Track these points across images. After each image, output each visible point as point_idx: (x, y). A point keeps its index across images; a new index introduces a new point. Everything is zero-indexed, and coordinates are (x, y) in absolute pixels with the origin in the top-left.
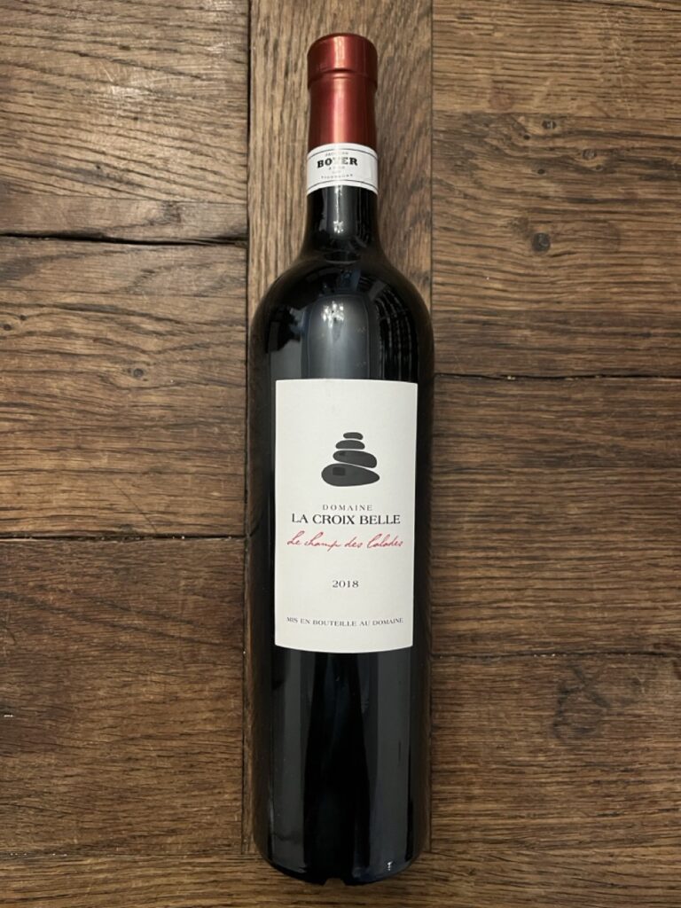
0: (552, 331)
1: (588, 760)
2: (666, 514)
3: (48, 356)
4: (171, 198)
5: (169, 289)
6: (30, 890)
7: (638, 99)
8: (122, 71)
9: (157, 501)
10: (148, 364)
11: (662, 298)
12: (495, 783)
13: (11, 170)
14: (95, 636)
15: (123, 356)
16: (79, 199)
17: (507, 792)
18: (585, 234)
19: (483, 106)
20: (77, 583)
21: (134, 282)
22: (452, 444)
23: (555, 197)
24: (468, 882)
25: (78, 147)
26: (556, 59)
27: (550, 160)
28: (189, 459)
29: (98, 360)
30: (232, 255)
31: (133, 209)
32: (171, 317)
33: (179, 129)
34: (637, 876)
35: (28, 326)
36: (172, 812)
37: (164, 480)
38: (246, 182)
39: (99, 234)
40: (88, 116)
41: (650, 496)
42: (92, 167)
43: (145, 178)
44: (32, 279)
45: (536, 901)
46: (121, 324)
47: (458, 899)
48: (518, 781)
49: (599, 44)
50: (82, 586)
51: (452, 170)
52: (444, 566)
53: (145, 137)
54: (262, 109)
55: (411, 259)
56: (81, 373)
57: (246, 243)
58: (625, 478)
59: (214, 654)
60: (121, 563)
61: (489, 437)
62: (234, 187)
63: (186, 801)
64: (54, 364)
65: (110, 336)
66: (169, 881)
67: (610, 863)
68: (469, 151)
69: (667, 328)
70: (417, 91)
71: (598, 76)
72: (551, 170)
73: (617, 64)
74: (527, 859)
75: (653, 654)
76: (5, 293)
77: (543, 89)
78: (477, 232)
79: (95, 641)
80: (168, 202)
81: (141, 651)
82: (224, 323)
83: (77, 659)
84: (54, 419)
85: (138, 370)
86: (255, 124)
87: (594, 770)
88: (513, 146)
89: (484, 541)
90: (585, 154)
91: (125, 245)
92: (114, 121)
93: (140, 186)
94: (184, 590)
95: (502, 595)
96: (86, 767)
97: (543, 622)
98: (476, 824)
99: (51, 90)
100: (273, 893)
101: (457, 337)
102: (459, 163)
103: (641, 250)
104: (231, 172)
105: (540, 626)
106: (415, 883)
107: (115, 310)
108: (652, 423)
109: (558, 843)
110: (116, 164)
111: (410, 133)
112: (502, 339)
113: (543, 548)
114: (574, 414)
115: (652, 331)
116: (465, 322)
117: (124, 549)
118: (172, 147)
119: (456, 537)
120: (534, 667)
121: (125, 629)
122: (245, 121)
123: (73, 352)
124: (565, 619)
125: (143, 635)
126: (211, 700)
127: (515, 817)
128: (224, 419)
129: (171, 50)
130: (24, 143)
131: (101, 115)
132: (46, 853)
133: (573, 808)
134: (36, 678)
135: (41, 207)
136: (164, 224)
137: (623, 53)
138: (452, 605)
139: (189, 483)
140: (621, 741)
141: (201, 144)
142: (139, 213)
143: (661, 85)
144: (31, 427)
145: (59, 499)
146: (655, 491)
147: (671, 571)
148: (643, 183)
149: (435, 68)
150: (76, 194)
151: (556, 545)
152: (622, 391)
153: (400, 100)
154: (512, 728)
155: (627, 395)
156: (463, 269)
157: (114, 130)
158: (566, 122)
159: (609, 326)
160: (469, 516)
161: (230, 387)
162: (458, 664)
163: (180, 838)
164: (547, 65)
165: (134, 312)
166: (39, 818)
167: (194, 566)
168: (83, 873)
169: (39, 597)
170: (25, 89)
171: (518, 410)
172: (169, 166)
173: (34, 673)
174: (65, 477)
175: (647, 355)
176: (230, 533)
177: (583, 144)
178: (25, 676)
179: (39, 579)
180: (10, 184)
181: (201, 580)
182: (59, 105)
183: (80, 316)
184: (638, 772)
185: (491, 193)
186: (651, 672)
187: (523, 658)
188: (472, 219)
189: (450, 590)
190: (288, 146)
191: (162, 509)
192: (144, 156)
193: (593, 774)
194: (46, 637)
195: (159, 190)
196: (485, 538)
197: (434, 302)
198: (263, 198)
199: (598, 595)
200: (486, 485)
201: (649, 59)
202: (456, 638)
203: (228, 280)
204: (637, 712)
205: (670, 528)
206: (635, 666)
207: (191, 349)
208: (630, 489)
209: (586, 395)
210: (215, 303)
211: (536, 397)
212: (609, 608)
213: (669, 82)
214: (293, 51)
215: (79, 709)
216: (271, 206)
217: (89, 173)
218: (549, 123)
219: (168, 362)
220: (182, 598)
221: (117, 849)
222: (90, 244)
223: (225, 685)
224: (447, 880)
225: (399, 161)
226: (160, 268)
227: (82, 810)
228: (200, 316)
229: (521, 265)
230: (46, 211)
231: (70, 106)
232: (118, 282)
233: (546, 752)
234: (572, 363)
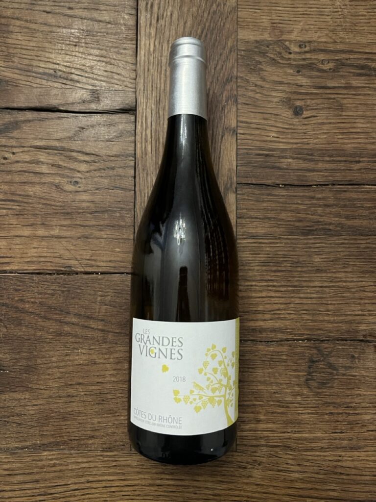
0: (305, 160)
1: (326, 401)
2: (370, 262)
3: (26, 174)
4: (95, 88)
5: (93, 137)
6: (13, 470)
7: (352, 32)
8: (68, 21)
9: (85, 253)
10: (81, 178)
11: (367, 141)
12: (272, 413)
13: (8, 74)
14: (50, 327)
15: (67, 174)
16: (44, 89)
17: (279, 417)
18: (323, 106)
19: (266, 36)
20: (41, 298)
21: (74, 134)
22: (248, 222)
23: (307, 86)
24: (257, 469)
25: (45, 61)
26: (306, 11)
27: (302, 65)
28: (103, 230)
29: (54, 176)
30: (128, 119)
31: (74, 94)
32: (94, 153)
33: (99, 51)
34: (355, 468)
35: (16, 158)
36: (92, 426)
37: (89, 242)
38: (135, 79)
39: (55, 108)
40: (50, 44)
41: (360, 251)
42: (52, 72)
43: (80, 77)
44: (18, 132)
45: (297, 482)
46: (66, 157)
47: (251, 479)
48: (286, 411)
49: (330, 3)
50: (44, 300)
51: (249, 71)
52: (244, 290)
53: (80, 55)
54: (144, 40)
55: (226, 120)
56: (45, 183)
57: (135, 112)
58: (346, 242)
59: (116, 338)
60: (65, 287)
61: (269, 218)
62: (129, 82)
63: (100, 420)
64: (30, 178)
65: (61, 163)
66: (90, 465)
67: (339, 461)
68: (257, 61)
69: (369, 158)
70: (229, 29)
71: (329, 20)
72: (303, 71)
73: (340, 13)
74: (291, 457)
75: (362, 341)
76: (4, 140)
77: (299, 27)
78: (262, 105)
79: (51, 330)
80: (93, 90)
81: (76, 336)
82: (123, 156)
83: (41, 340)
84: (30, 208)
85: (76, 182)
86: (140, 48)
87: (329, 406)
88: (282, 58)
89: (266, 276)
90: (322, 62)
91: (69, 114)
92: (64, 47)
93: (78, 82)
94: (100, 303)
95: (276, 307)
96: (45, 400)
97: (300, 322)
98: (262, 436)
99: (31, 32)
100: (149, 473)
101: (252, 163)
102: (252, 68)
103: (355, 115)
104: (126, 73)
105: (298, 324)
106: (228, 469)
107: (63, 149)
108: (361, 211)
109: (308, 448)
110: (65, 70)
111: (225, 52)
112: (276, 164)
113: (300, 281)
114: (317, 206)
115: (361, 159)
116: (255, 155)
117: (67, 280)
118: (95, 60)
119: (251, 274)
120: (295, 347)
121: (67, 324)
122: (134, 46)
123: (41, 172)
124: (313, 321)
125: (77, 327)
126: (114, 363)
127: (284, 433)
128: (122, 208)
129: (95, 9)
130: (16, 60)
131: (57, 44)
132: (22, 448)
133: (317, 428)
134: (18, 350)
135: (24, 93)
136: (90, 102)
137: (343, 7)
138: (248, 312)
139: (103, 244)
140: (344, 390)
141: (111, 59)
142: (77, 97)
143: (365, 25)
144: (18, 213)
145: (32, 252)
146: (363, 249)
147: (372, 294)
148: (355, 78)
149: (239, 16)
150: (43, 86)
151: (307, 279)
152: (344, 193)
153: (220, 33)
154: (282, 382)
155: (347, 195)
156: (255, 126)
157: (63, 52)
158: (312, 45)
159: (337, 157)
160: (258, 262)
161: (126, 191)
162: (252, 345)
163: (97, 441)
164: (301, 14)
165: (73, 150)
166: (19, 429)
167: (105, 289)
168: (42, 460)
169: (20, 305)
170: (17, 31)
171: (286, 204)
172: (93, 70)
173: (17, 348)
174: (36, 240)
175: (359, 173)
176: (125, 271)
177: (321, 57)
178: (12, 349)
179: (21, 296)
180: (8, 81)
181: (109, 297)
182: (35, 39)
183: (45, 152)
184: (355, 408)
185: (270, 84)
186: (361, 351)
187: (289, 342)
188: (260, 98)
189: (247, 304)
190: (158, 59)
191: (88, 258)
192: (80, 65)
193: (328, 408)
194: (24, 328)
195: (88, 84)
196: (267, 275)
197: (238, 144)
198: (144, 88)
199: (331, 307)
200: (268, 245)
201: (357, 10)
202: (251, 331)
203: (125, 132)
204: (354, 374)
205: (372, 269)
206: (352, 347)
207: (104, 170)
208: (349, 248)
209: (324, 195)
210: (118, 145)
211: (295, 196)
212: (337, 315)
213: (369, 23)
214: (161, 8)
215: (41, 367)
216: (149, 92)
217: (50, 75)
218: (302, 45)
219: (91, 177)
220: (98, 307)
221: (62, 447)
222: (51, 113)
223: (122, 355)
224: (245, 468)
225: (219, 67)
226: (88, 126)
227: (41, 424)
228: (110, 152)
229: (288, 124)
230: (27, 95)
231: (41, 39)
232: (65, 134)
233: (302, 395)
234: (316, 177)
